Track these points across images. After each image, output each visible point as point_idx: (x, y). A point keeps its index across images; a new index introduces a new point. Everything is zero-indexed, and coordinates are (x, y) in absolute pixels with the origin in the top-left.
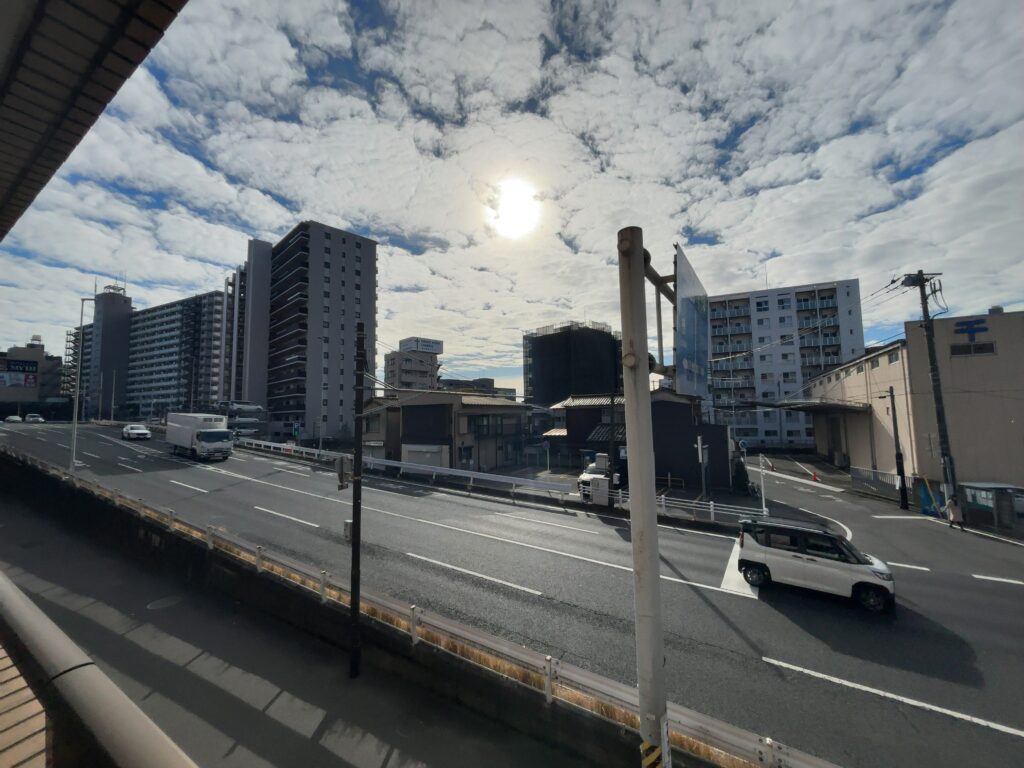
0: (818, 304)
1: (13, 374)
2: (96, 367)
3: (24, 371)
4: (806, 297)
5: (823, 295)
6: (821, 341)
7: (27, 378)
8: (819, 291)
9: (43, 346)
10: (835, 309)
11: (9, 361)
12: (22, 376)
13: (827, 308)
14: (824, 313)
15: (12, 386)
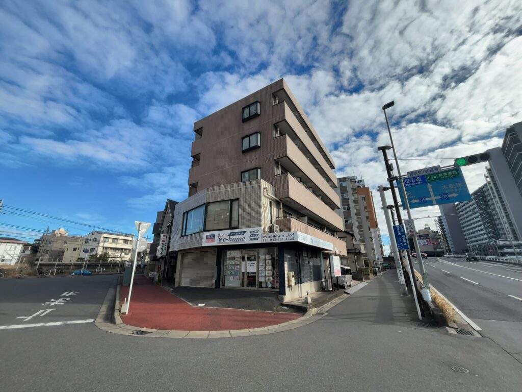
1: (422, 240)
2: (450, 237)
3: (425, 239)
7: (427, 241)
9: (429, 228)
11: (419, 235)
12: (425, 241)
15: (424, 245)
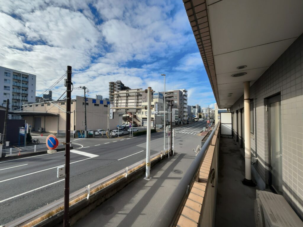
0: (22, 79)
4: (17, 75)
5: (24, 76)
6: (21, 91)
8: (23, 75)
10: (28, 82)
13: (24, 81)
14: (23, 82)
